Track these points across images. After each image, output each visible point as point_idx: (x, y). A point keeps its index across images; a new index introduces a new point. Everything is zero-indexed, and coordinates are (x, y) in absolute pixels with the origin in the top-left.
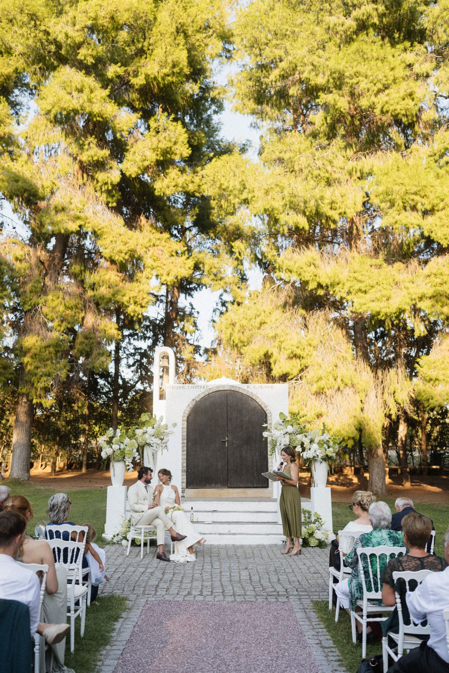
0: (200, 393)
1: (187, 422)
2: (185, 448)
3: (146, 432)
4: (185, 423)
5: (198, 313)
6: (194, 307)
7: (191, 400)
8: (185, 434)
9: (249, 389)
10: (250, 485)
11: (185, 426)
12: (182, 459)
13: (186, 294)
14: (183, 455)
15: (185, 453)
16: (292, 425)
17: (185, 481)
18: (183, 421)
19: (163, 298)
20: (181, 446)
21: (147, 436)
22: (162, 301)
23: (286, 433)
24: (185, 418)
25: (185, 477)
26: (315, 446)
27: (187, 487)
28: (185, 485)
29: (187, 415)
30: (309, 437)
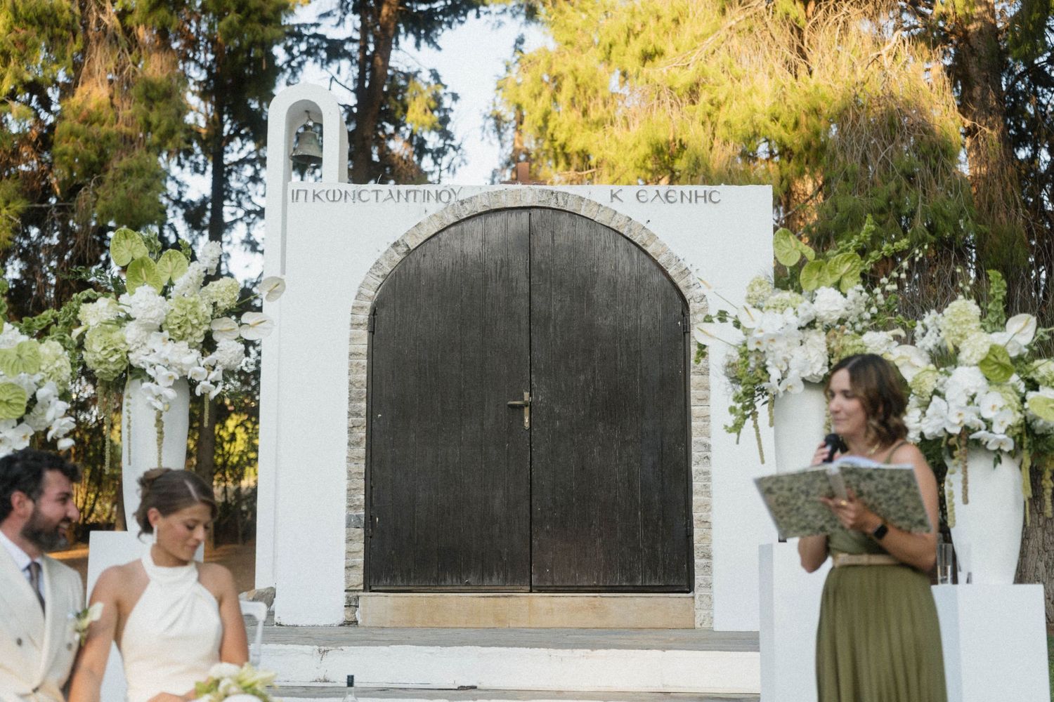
0: (423, 218)
1: (372, 331)
2: (362, 433)
3: (129, 318)
4: (364, 333)
5: (455, 97)
6: (443, 80)
7: (385, 248)
8: (363, 376)
9: (616, 205)
10: (619, 580)
11: (363, 347)
12: (351, 475)
13: (418, 38)
14: (351, 459)
15: (361, 451)
16: (838, 285)
17: (360, 560)
18: (355, 325)
19: (353, 48)
20: (344, 422)
21: (131, 332)
22: (348, 55)
23: (811, 325)
24: (364, 317)
25: (360, 546)
26: (966, 378)
27: (368, 587)
28: (358, 577)
29: (368, 304)
30: (929, 342)
